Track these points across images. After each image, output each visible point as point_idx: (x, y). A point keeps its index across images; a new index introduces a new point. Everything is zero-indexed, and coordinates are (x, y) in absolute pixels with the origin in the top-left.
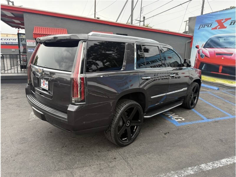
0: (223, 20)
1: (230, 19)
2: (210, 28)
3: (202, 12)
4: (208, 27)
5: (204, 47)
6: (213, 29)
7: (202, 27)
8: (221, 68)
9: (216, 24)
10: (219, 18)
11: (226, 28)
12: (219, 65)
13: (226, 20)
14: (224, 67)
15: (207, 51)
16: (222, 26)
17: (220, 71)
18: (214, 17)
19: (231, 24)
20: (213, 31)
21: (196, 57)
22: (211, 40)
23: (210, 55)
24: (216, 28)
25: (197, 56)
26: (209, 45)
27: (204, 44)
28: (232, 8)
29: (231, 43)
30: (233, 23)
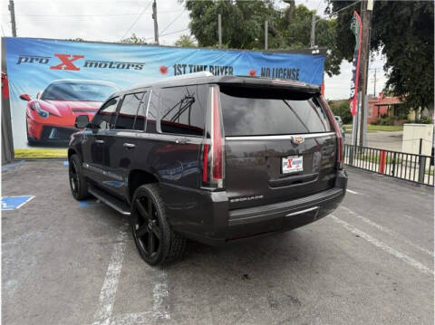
0: (69, 56)
1: (82, 57)
4: (41, 62)
5: (43, 98)
6: (52, 68)
7: (26, 61)
10: (63, 52)
11: (78, 69)
13: (76, 57)
15: (52, 105)
16: (71, 67)
19: (86, 66)
21: (28, 116)
23: (60, 112)
25: (30, 115)
26: (51, 94)
27: (42, 92)
28: (81, 41)
29: (94, 94)
30: (89, 64)
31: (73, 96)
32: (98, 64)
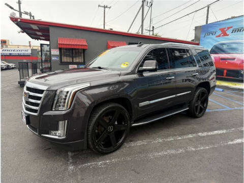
0: (225, 28)
1: (232, 27)
3: (207, 22)
4: (213, 35)
6: (217, 36)
7: (207, 35)
8: (225, 71)
9: (219, 33)
10: (222, 27)
12: (224, 69)
13: (228, 28)
14: (229, 71)
15: (213, 57)
16: (225, 34)
17: (225, 75)
18: (217, 26)
19: (232, 32)
20: (218, 39)
22: (216, 47)
23: (215, 60)
24: (219, 36)
26: (214, 51)
29: (233, 49)
30: (234, 31)
31: (223, 51)
32: (239, 30)
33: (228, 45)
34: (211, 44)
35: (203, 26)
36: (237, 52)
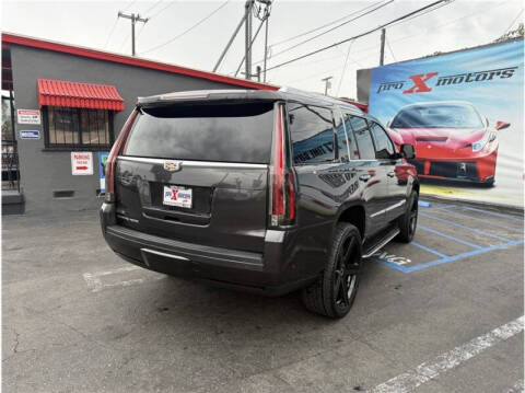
0: (423, 75)
1: (436, 74)
2: (400, 92)
3: (382, 61)
4: (396, 88)
5: (392, 127)
6: (405, 92)
7: (384, 89)
8: (427, 165)
9: (410, 84)
10: (417, 72)
11: (430, 90)
12: (425, 160)
13: (430, 76)
14: (432, 162)
16: (423, 88)
17: (427, 172)
18: (406, 69)
19: (438, 84)
20: (407, 97)
22: (405, 114)
24: (411, 91)
26: (400, 122)
27: (392, 120)
28: (439, 54)
29: (442, 119)
30: (442, 82)
31: (419, 122)
32: (452, 80)
33: (431, 110)
34: (395, 109)
35: (375, 69)
36: (451, 124)
